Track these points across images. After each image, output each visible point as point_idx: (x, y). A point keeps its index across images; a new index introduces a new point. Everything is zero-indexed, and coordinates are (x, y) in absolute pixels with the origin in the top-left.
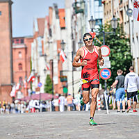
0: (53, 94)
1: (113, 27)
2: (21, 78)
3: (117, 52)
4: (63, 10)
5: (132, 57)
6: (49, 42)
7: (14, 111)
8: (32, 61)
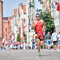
0: (20, 42)
1: (46, 13)
2: (6, 35)
3: (48, 24)
4: (25, 6)
5: (54, 26)
6: (19, 20)
7: (3, 49)
8: (11, 28)
